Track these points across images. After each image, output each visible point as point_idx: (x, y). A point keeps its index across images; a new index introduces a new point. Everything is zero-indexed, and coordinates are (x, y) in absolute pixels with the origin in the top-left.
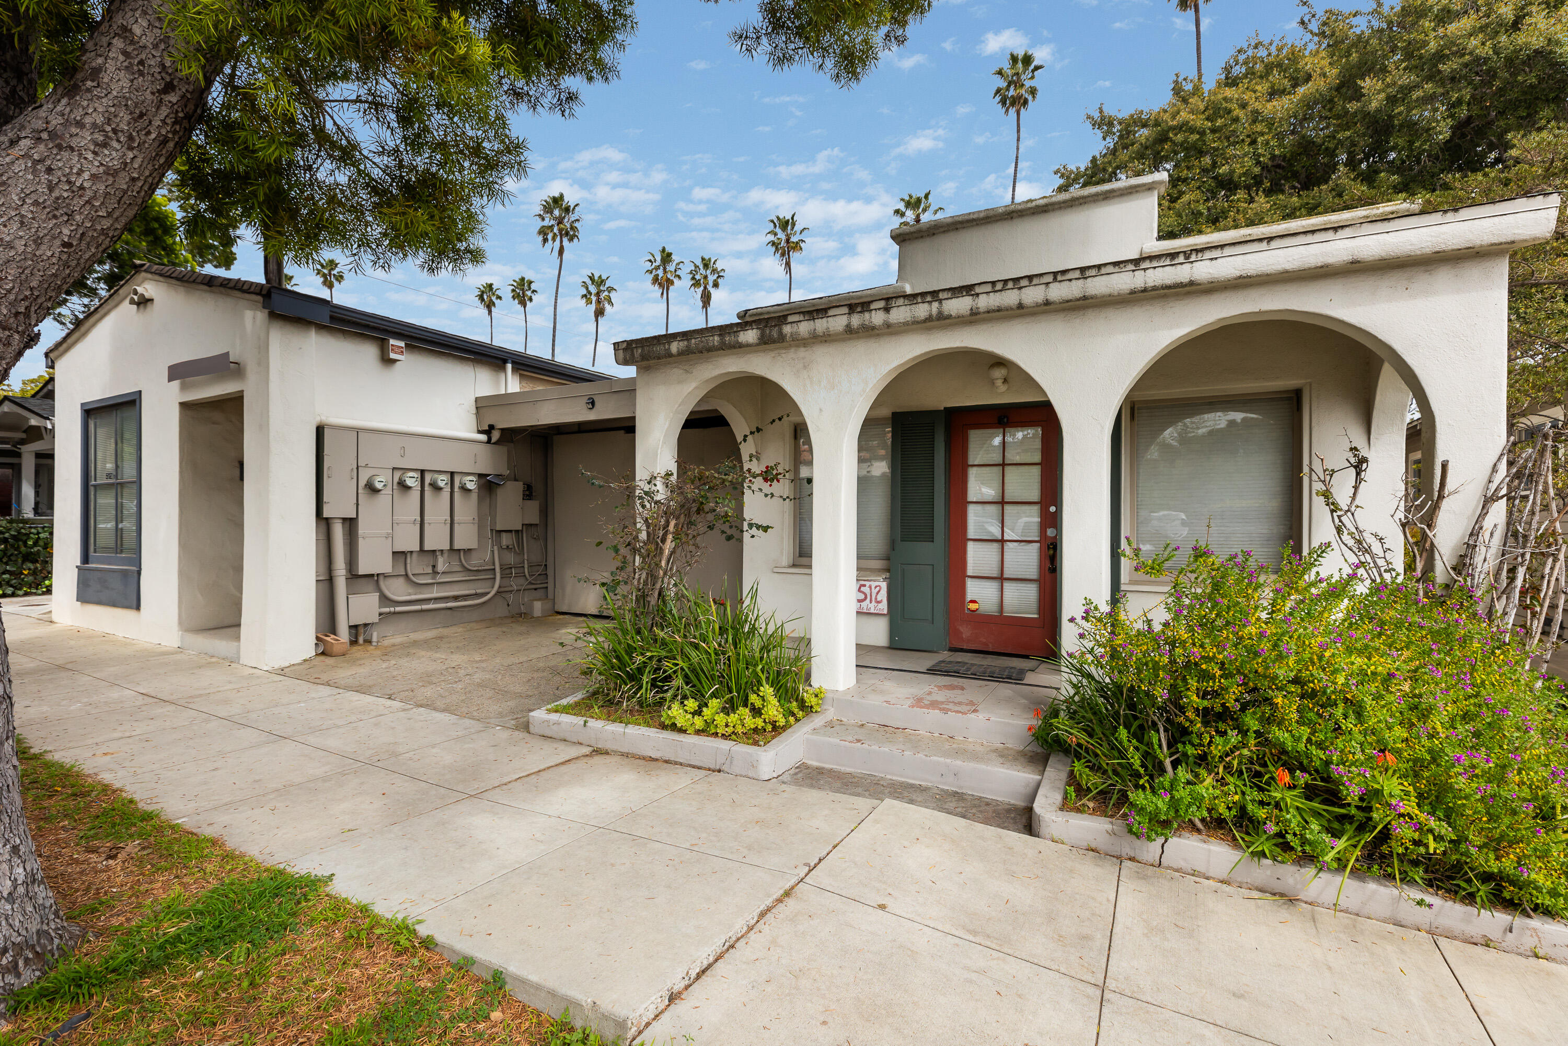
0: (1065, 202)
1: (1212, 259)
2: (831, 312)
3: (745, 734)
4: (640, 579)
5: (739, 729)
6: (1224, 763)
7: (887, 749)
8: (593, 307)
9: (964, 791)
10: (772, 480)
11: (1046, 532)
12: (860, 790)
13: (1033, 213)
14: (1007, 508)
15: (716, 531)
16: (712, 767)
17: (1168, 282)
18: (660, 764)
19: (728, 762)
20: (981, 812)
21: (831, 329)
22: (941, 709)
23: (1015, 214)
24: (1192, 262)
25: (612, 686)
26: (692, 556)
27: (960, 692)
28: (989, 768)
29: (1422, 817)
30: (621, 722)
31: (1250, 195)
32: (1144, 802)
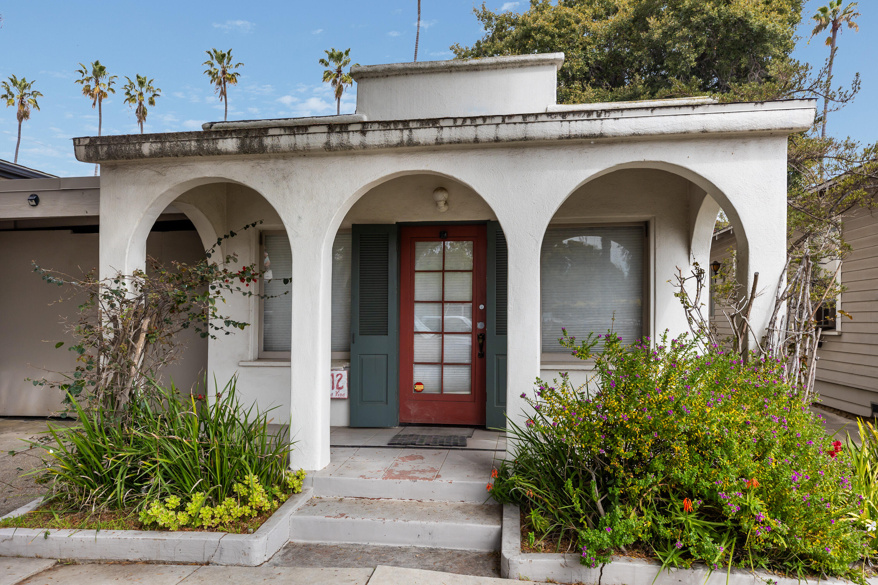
0: (491, 64)
1: (615, 119)
2: (311, 130)
3: (231, 523)
4: (107, 379)
5: (227, 519)
6: (642, 499)
7: (369, 520)
8: (15, 109)
9: (438, 547)
10: (249, 280)
11: (476, 325)
12: (349, 561)
13: (467, 70)
14: (446, 306)
15: (191, 330)
16: (200, 560)
17: (586, 132)
18: (140, 566)
19: (217, 553)
20: (455, 563)
21: (311, 145)
22: (410, 478)
23: (453, 69)
24: (602, 119)
25: (77, 491)
26: (165, 354)
27: (420, 461)
28: (458, 524)
29: (773, 523)
30: (90, 528)
31: (583, 86)
32: (594, 538)
